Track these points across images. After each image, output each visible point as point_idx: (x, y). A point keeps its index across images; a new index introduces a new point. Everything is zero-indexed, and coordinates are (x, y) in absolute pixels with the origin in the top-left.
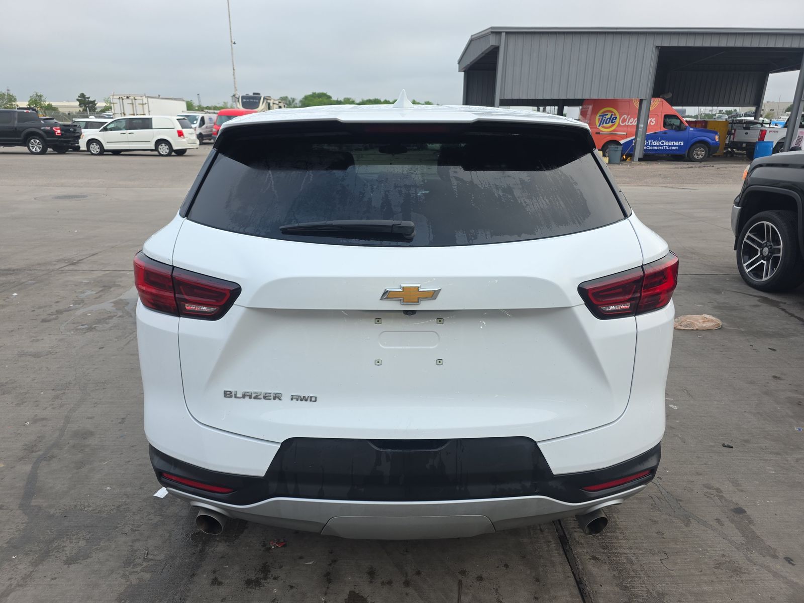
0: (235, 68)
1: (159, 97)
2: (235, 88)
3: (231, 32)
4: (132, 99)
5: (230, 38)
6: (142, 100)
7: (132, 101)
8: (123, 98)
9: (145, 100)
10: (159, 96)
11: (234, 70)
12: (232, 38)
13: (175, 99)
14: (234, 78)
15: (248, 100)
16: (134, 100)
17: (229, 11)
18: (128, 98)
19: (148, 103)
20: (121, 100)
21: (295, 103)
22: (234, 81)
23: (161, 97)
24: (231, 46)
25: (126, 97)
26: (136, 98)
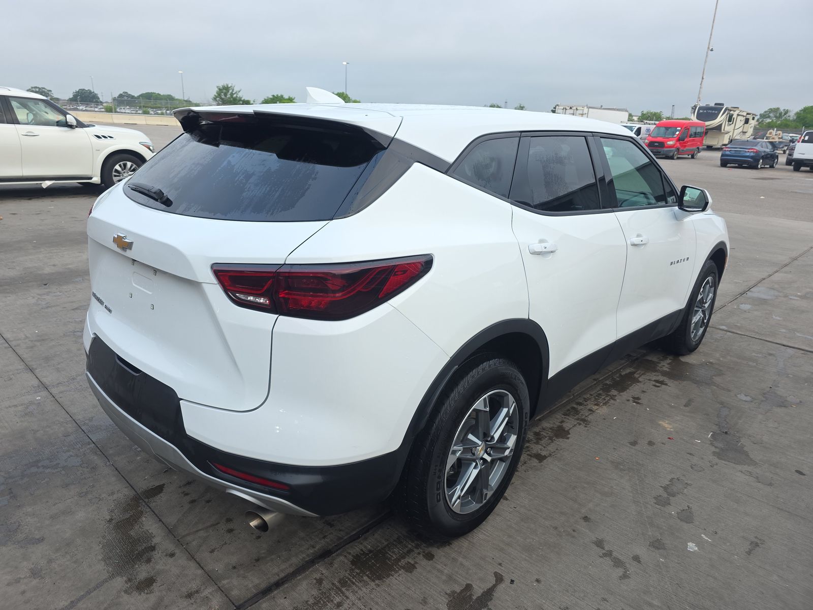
0: (704, 77)
1: (601, 108)
2: (699, 98)
3: (710, 38)
4: (574, 110)
5: (708, 45)
6: (583, 110)
7: (574, 112)
8: (567, 108)
9: (586, 110)
10: (602, 106)
11: (703, 78)
12: (711, 45)
13: (618, 110)
14: (700, 88)
15: (705, 111)
16: (575, 111)
17: (715, 16)
18: (571, 108)
19: (588, 114)
20: (564, 110)
21: (787, 115)
22: (700, 91)
23: (603, 107)
24: (707, 53)
25: (569, 108)
26: (578, 108)
